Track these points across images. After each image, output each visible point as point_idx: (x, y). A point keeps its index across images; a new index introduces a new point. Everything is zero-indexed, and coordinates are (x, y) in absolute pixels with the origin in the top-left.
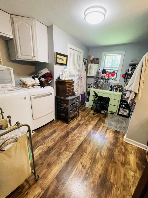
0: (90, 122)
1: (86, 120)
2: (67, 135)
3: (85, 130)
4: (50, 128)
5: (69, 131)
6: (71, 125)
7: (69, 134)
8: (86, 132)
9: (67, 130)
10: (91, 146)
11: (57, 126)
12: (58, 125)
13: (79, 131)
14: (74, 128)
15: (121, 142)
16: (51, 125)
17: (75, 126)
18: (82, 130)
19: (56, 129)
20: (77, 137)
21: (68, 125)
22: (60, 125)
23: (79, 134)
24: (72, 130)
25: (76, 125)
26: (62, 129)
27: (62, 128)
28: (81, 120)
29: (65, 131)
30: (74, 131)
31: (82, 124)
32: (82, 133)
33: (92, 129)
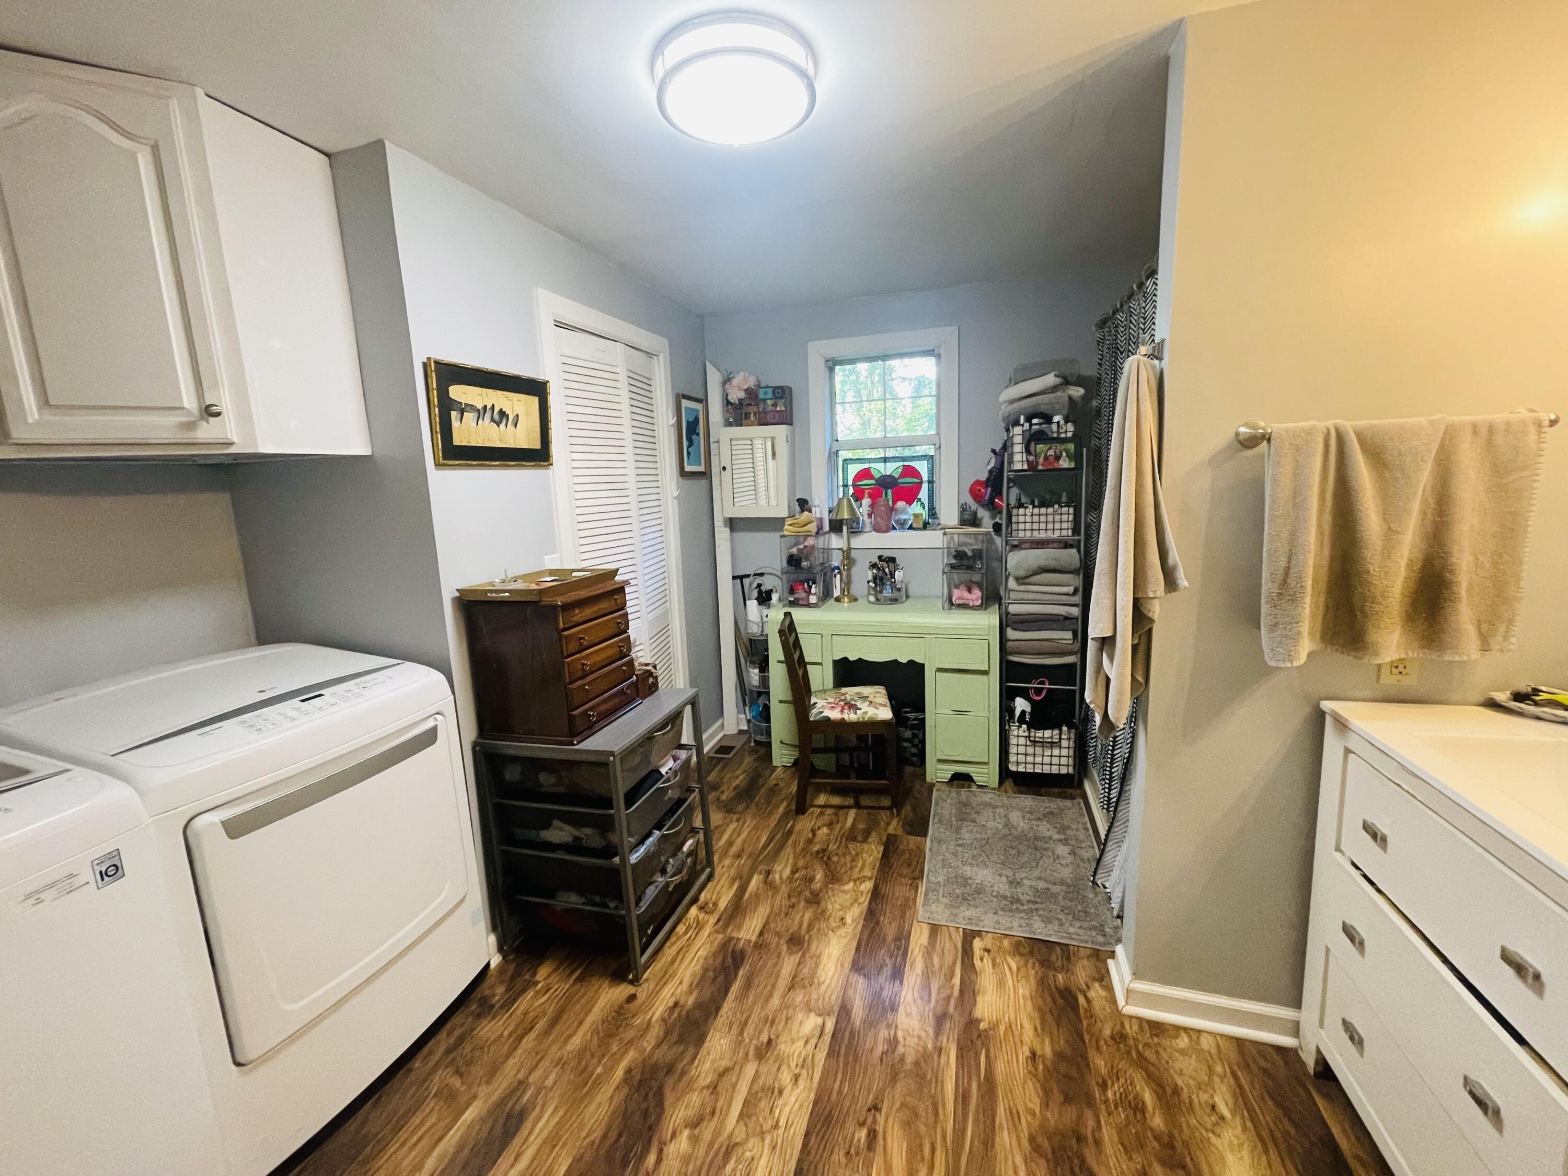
0: (815, 900)
1: (784, 889)
2: (645, 1115)
3: (799, 997)
4: (456, 1082)
5: (658, 1054)
6: (664, 979)
7: (660, 1093)
8: (812, 1022)
9: (631, 1055)
10: (888, 1164)
11: (529, 1041)
12: (541, 1025)
13: (750, 1030)
14: (699, 1005)
15: (1107, 1032)
16: (461, 1040)
17: (701, 981)
18: (775, 1002)
19: (521, 1085)
20: (746, 1102)
21: (632, 998)
22: (555, 1021)
23: (750, 1069)
24: (680, 1041)
25: (706, 970)
26: (581, 1053)
27: (576, 1042)
28: (737, 909)
29: (619, 1073)
30: (700, 1040)
31: (759, 946)
32: (783, 1047)
33: (857, 967)
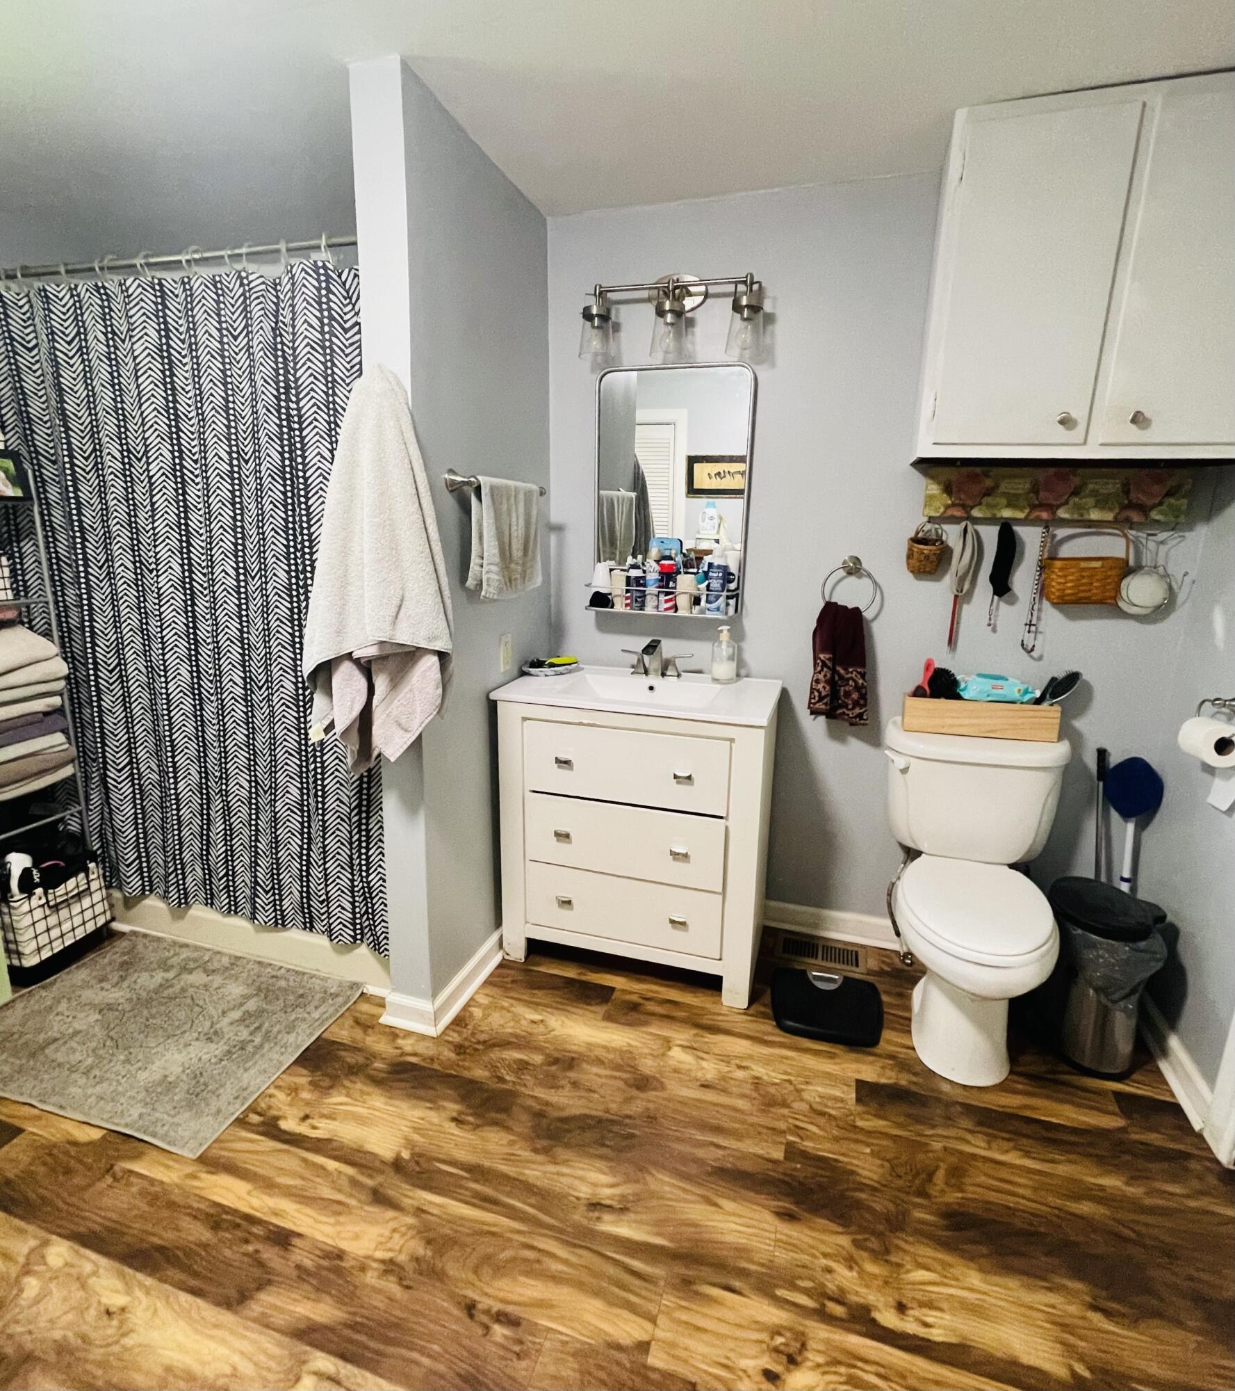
10: (541, 1304)
33: (237, 1301)
